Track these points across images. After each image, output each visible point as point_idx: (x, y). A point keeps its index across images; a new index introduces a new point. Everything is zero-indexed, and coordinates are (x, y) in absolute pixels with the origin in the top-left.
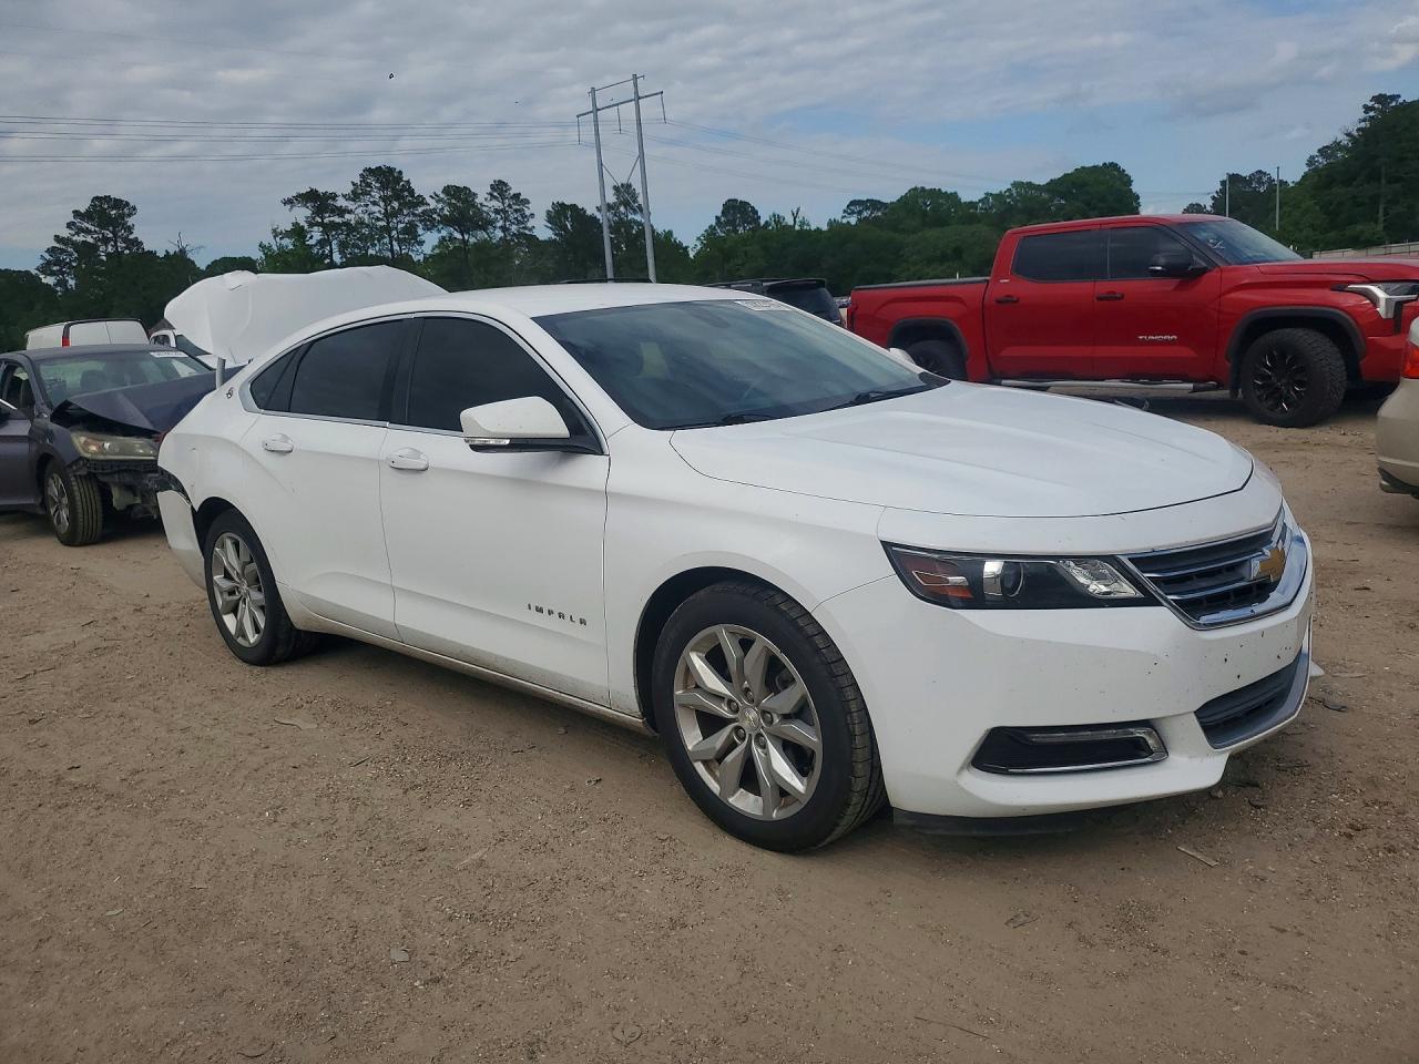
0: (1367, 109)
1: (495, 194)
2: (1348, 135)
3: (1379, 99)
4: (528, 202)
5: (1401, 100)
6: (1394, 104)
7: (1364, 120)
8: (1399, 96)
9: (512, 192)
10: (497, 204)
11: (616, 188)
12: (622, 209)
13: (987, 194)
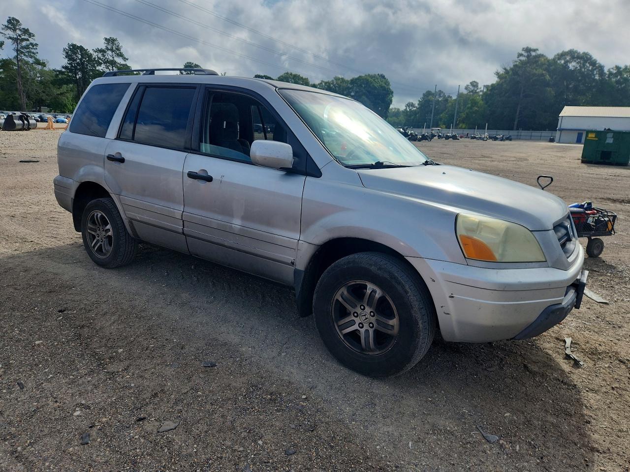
0: (520, 55)
1: (10, 26)
2: (505, 69)
3: (528, 50)
4: (34, 36)
5: (539, 52)
6: (533, 54)
7: (516, 61)
8: (537, 50)
9: (22, 27)
10: (10, 33)
11: (106, 39)
12: (110, 52)
13: (322, 81)
